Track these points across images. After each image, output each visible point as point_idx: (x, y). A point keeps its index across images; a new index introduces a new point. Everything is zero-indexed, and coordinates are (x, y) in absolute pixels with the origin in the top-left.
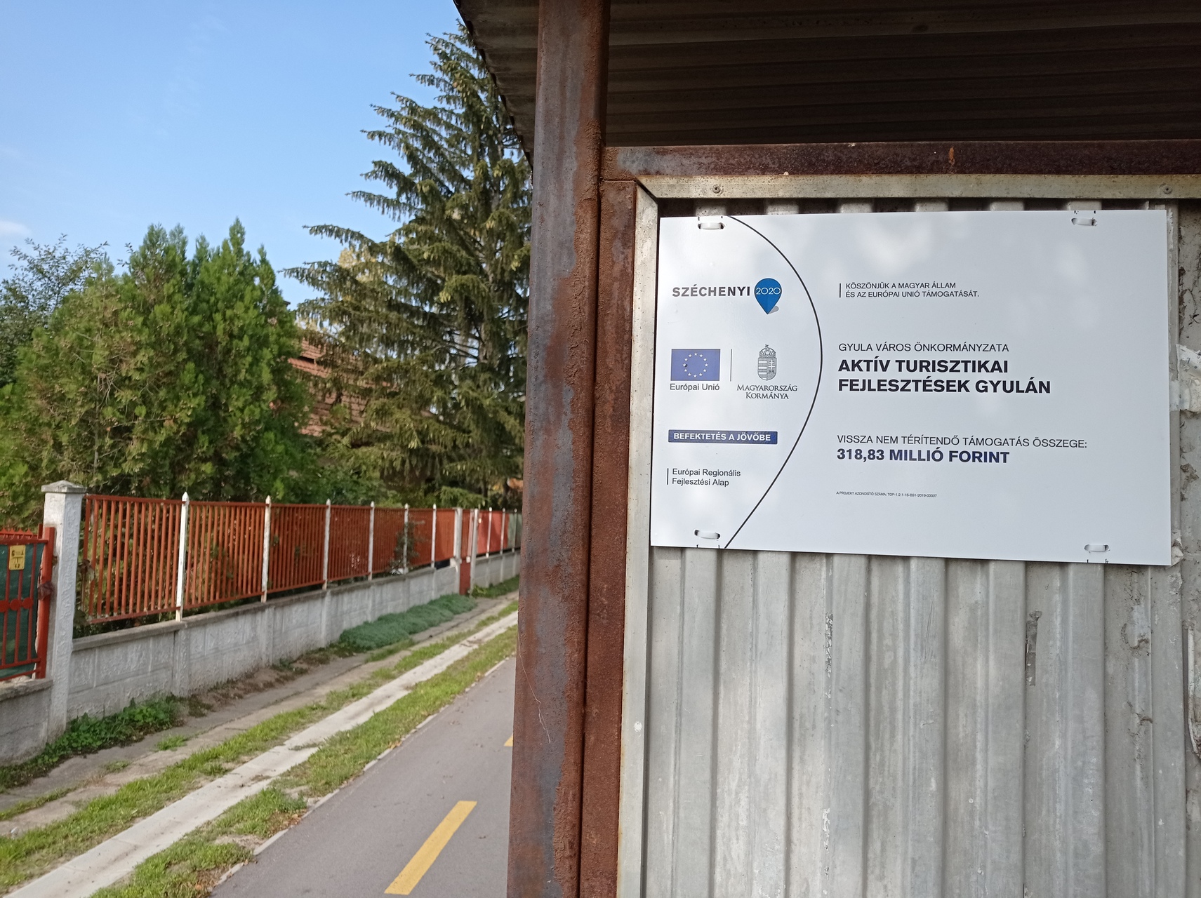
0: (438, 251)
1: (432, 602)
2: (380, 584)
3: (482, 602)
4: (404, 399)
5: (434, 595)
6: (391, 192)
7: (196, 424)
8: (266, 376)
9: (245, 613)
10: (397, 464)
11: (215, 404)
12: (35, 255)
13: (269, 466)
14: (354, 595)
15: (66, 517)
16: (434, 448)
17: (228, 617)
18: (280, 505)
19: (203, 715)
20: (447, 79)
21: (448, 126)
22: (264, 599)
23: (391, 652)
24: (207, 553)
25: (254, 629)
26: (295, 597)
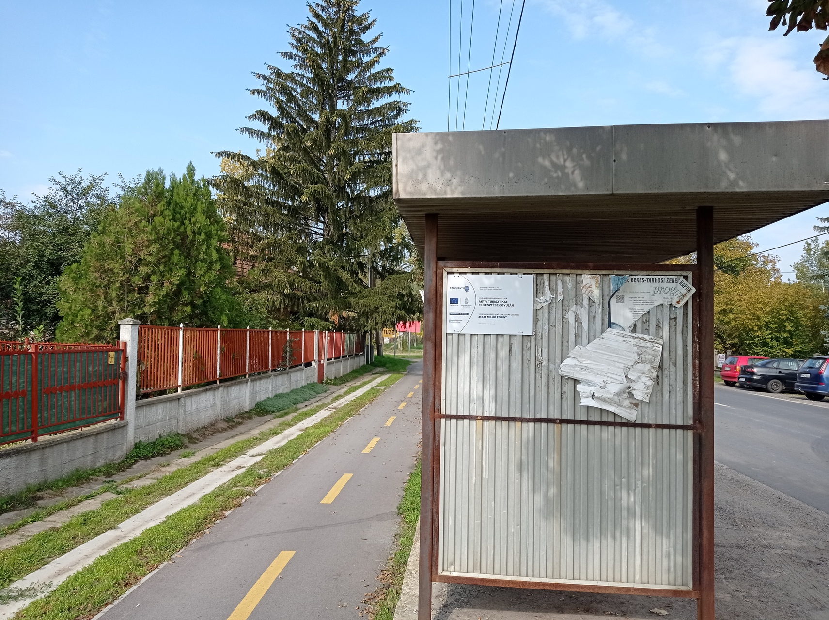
0: (299, 170)
1: (303, 387)
2: (275, 376)
3: (332, 388)
4: (278, 262)
5: (304, 383)
6: (265, 129)
7: (182, 284)
8: (215, 256)
9: (210, 389)
10: (277, 304)
11: (189, 274)
12: (62, 181)
13: (218, 307)
14: (262, 382)
15: (132, 337)
16: (299, 293)
17: (203, 391)
18: (224, 329)
19: (196, 443)
20: (301, 54)
21: (302, 85)
22: (218, 382)
23: (286, 414)
24: (192, 356)
25: (214, 399)
26: (233, 382)
